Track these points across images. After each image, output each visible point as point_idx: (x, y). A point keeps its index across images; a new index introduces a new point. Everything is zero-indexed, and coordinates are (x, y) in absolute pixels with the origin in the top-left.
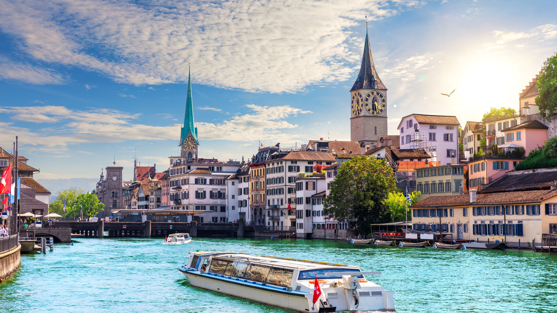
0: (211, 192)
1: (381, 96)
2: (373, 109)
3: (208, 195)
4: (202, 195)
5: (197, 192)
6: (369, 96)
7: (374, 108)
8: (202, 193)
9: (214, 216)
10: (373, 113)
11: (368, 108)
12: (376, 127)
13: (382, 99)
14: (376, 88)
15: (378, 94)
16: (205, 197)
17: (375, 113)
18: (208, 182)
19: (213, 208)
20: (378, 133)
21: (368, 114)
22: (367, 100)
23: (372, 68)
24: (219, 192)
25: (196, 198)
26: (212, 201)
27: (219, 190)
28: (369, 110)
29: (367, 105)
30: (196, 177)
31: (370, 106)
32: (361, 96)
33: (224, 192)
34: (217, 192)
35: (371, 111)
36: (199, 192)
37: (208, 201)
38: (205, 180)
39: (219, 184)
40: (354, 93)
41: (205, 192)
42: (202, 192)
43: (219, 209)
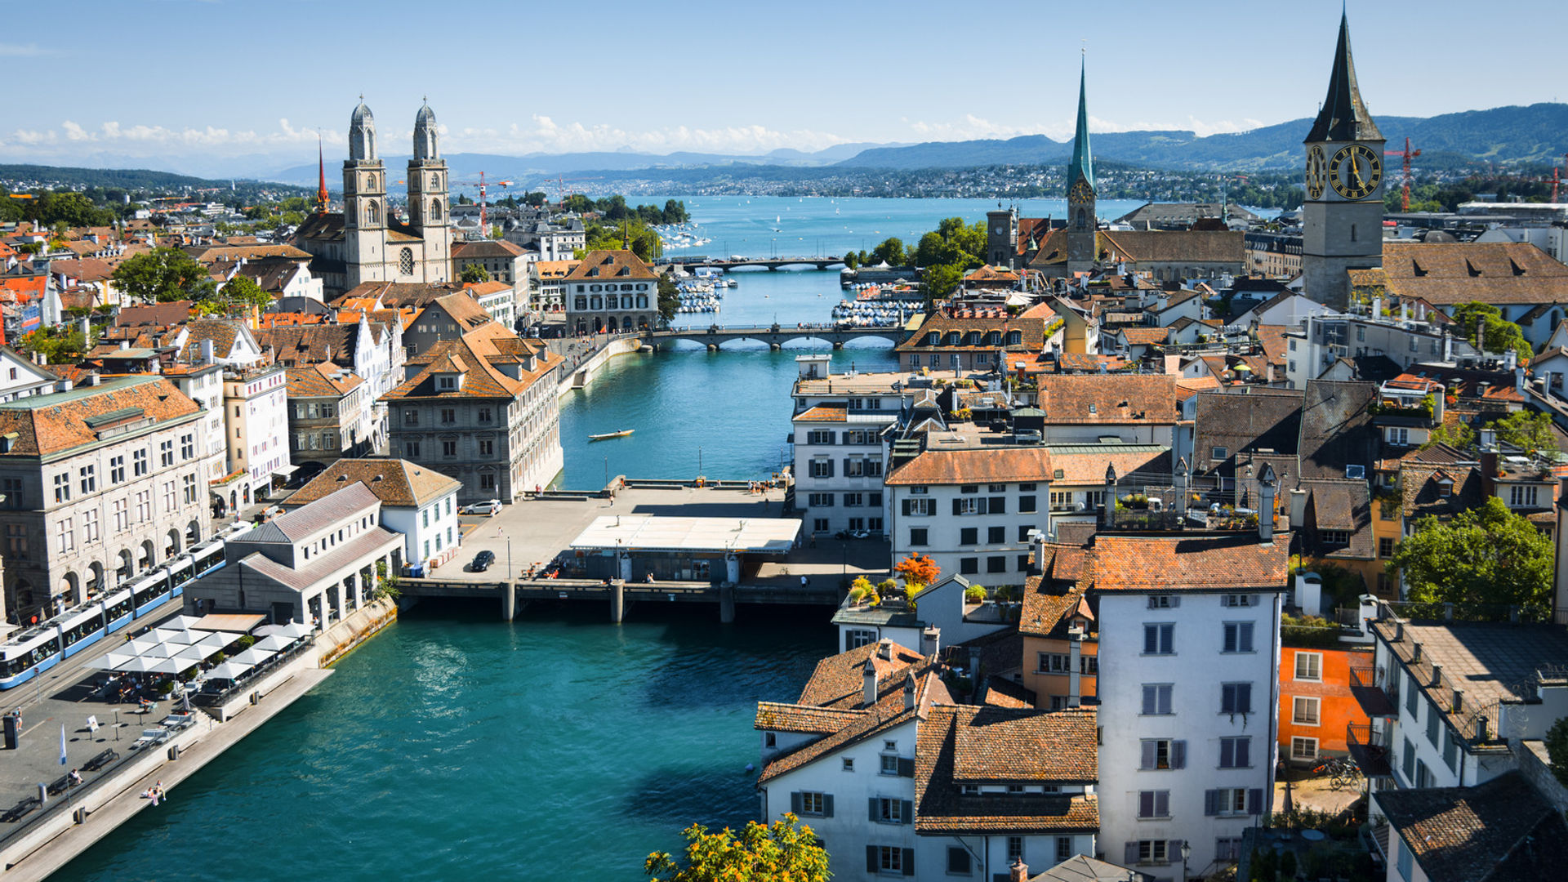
0: (847, 462)
1: (1370, 156)
2: (1350, 186)
3: (839, 468)
4: (824, 469)
5: (811, 462)
6: (1340, 157)
7: (1352, 182)
8: (824, 465)
9: (853, 516)
10: (1349, 194)
11: (1336, 183)
12: (1353, 227)
13: (1373, 161)
14: (1357, 138)
15: (1362, 151)
16: (832, 475)
17: (1355, 194)
18: (839, 439)
19: (851, 499)
20: (1358, 238)
21: (1336, 198)
22: (1335, 166)
23: (1352, 93)
24: (866, 461)
25: (811, 475)
26: (848, 483)
27: (866, 456)
28: (1340, 188)
29: (1334, 177)
30: (811, 429)
31: (1343, 180)
32: (1322, 158)
33: (878, 460)
34: (860, 460)
35: (1344, 191)
36: (818, 461)
37: (839, 481)
38: (833, 434)
39: (865, 444)
40: (1311, 146)
41: (831, 462)
42: (825, 461)
43: (866, 499)
